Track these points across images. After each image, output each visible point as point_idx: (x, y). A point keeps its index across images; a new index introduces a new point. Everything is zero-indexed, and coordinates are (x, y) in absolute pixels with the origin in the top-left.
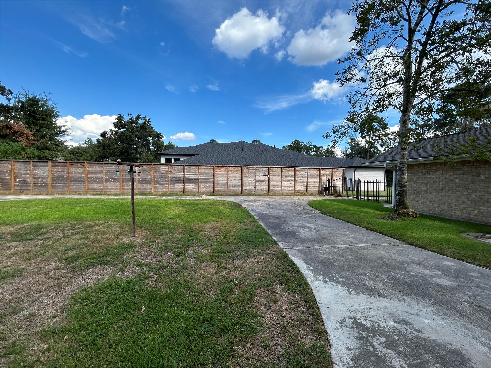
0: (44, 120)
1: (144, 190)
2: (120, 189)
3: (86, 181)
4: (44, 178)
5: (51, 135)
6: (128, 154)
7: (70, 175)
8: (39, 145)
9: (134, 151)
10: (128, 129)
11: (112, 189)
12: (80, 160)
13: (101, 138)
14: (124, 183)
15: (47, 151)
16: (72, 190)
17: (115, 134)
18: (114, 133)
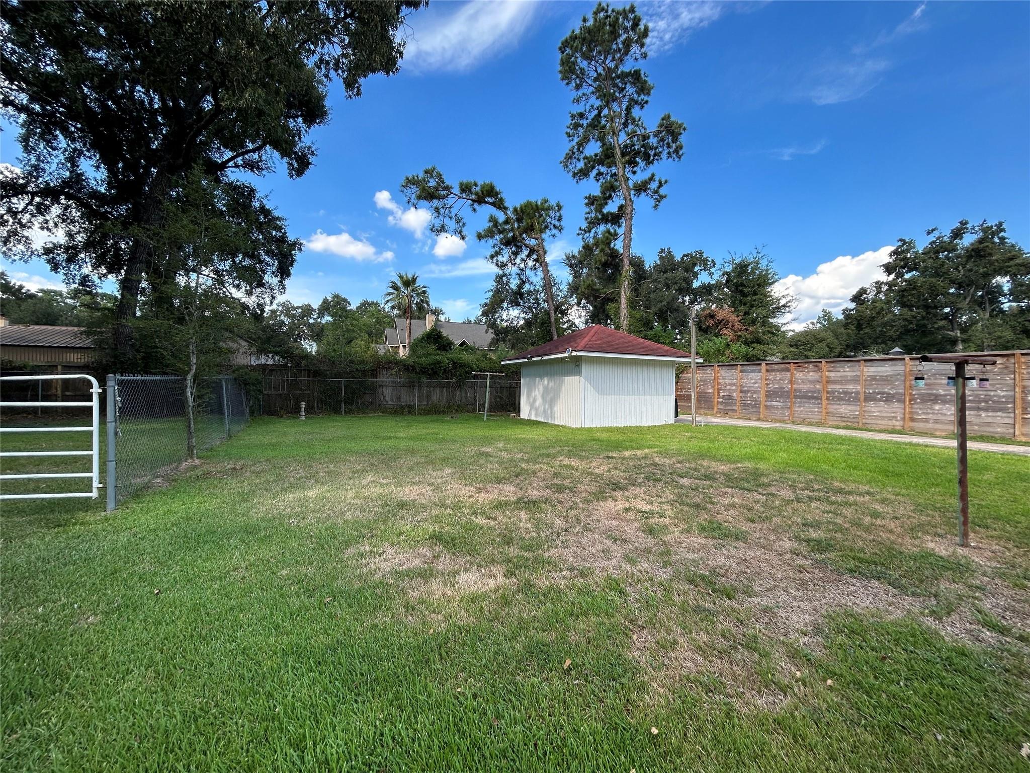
0: (755, 294)
1: (982, 429)
2: (904, 419)
3: (824, 398)
4: (755, 392)
5: (764, 317)
6: (925, 333)
7: (795, 386)
8: (748, 336)
9: (942, 323)
10: (923, 272)
11: (883, 418)
12: (807, 357)
13: (852, 305)
14: (915, 406)
15: (759, 346)
16: (796, 415)
17: (887, 290)
18: (886, 287)
